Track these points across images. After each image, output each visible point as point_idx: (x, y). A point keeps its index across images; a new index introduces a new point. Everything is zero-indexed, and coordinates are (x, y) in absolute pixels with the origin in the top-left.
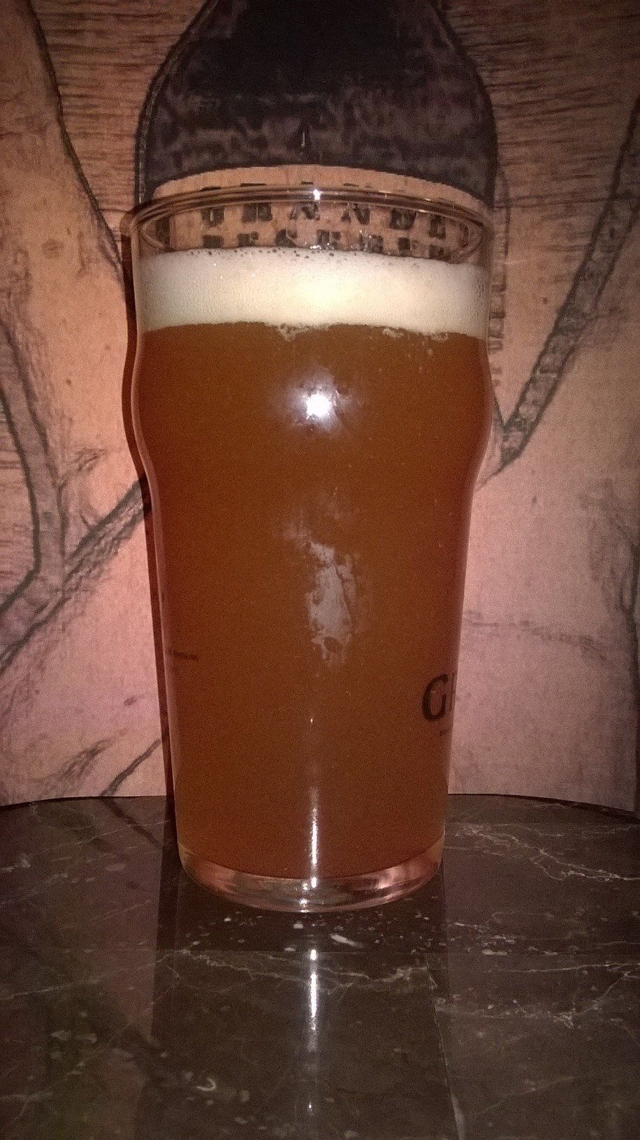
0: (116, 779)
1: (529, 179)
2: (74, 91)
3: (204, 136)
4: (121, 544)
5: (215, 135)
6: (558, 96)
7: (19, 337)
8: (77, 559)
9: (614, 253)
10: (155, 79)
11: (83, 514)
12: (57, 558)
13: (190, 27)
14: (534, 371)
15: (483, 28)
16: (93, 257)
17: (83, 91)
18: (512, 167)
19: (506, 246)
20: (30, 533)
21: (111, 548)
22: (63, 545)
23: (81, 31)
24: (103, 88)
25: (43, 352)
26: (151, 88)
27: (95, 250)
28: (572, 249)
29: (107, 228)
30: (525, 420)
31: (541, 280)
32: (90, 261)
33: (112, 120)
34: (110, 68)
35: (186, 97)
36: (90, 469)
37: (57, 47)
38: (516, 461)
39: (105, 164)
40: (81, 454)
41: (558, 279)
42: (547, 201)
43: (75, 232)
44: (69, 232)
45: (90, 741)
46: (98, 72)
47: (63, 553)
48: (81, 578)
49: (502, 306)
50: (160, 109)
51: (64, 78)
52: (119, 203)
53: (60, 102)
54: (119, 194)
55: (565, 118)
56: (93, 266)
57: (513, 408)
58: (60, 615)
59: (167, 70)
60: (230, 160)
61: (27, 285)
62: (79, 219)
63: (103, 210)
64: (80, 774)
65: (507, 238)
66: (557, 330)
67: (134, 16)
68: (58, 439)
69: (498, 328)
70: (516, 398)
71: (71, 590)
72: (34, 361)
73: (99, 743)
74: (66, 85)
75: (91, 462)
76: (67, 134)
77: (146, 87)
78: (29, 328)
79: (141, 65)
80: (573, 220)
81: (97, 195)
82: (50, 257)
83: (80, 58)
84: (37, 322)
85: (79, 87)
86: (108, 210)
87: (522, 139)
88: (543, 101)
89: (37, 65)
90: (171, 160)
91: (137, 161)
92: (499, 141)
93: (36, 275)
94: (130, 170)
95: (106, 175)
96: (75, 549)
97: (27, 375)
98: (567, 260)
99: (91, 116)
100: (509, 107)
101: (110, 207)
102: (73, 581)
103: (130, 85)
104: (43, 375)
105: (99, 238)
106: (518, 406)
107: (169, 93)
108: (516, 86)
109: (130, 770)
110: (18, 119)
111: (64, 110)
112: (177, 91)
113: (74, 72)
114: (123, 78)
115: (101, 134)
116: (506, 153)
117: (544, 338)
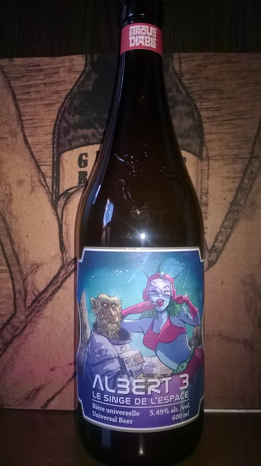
0: (47, 401)
1: (218, 148)
2: (27, 118)
3: (80, 132)
4: (48, 303)
5: (86, 132)
6: (229, 114)
7: (8, 219)
8: (31, 309)
9: (253, 180)
10: (60, 109)
11: (33, 290)
12: (23, 309)
13: (74, 86)
14: (221, 228)
15: (197, 85)
16: (36, 185)
17: (31, 117)
18: (210, 143)
19: (208, 176)
20: (12, 299)
21: (44, 304)
22: (25, 303)
23: (30, 92)
24: (39, 115)
25: (17, 225)
26: (59, 112)
27: (37, 182)
28: (235, 178)
29: (42, 172)
30: (217, 249)
31: (223, 190)
32: (35, 187)
33: (43, 128)
34: (42, 106)
35: (73, 116)
36: (36, 272)
37: (21, 100)
38: (214, 266)
39: (41, 147)
40: (32, 265)
41: (230, 190)
42: (225, 158)
43: (29, 175)
44: (27, 175)
45: (37, 385)
46: (37, 108)
47: (25, 307)
48: (32, 317)
49: (207, 201)
50: (63, 121)
51: (23, 113)
52: (47, 162)
53: (22, 123)
54: (46, 158)
55: (232, 123)
56: (37, 189)
57: (212, 244)
58: (24, 332)
59: (65, 105)
60: (92, 141)
61: (11, 198)
62: (31, 170)
63: (40, 165)
64: (32, 399)
65: (209, 173)
66: (230, 211)
67: (51, 83)
68: (23, 259)
69: (205, 210)
70: (213, 239)
71: (28, 322)
72: (14, 229)
73: (40, 386)
74: (24, 115)
75: (36, 269)
76: (25, 135)
77: (57, 113)
78: (11, 215)
79: (55, 103)
80: (236, 166)
81: (38, 160)
82: (19, 186)
83: (30, 103)
84: (15, 213)
85: (29, 116)
86: (42, 165)
87: (214, 132)
88: (222, 116)
89: (13, 109)
90: (68, 143)
91: (53, 144)
92: (204, 132)
93: (15, 194)
94: (51, 148)
95: (41, 151)
96: (30, 305)
97: (11, 234)
98: (233, 182)
99: (34, 127)
100: (208, 118)
101: (43, 164)
102: (29, 318)
103: (50, 112)
104: (17, 234)
105: (39, 177)
106: (214, 242)
107: (66, 115)
108: (212, 109)
109: (53, 398)
110: (6, 132)
111: (24, 126)
112: (69, 114)
113: (27, 110)
114: (47, 109)
115: (39, 134)
116: (207, 137)
117: (225, 214)
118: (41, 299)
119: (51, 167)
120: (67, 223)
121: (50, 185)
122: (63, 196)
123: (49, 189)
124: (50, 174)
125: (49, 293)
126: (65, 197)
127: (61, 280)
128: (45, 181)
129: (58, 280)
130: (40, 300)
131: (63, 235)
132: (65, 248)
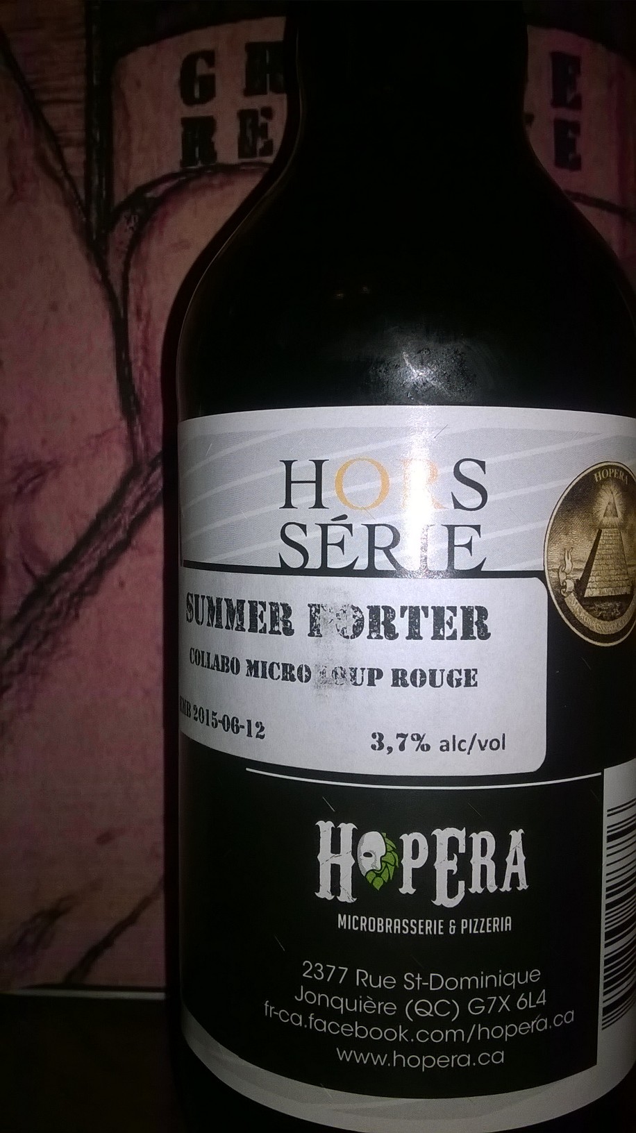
4: (85, 603)
11: (27, 560)
16: (28, 173)
21: (69, 608)
27: (31, 163)
29: (48, 128)
32: (24, 181)
36: (34, 491)
39: (42, 34)
40: (20, 470)
45: (49, 897)
48: (26, 655)
52: (65, 90)
54: (64, 77)
56: (29, 187)
60: (228, 10)
62: (8, 120)
63: (42, 103)
73: (60, 900)
75: (36, 482)
86: (49, 102)
91: (88, 23)
94: (79, 38)
95: (43, 51)
96: (15, 612)
101: (52, 97)
105: (36, 145)
118: (57, 592)
119: (81, 106)
120: (145, 309)
121: (78, 173)
122: (126, 213)
123: (73, 185)
124: (77, 133)
125: (86, 569)
126: (133, 217)
127: (127, 519)
128: (60, 157)
129: (116, 520)
130: (53, 597)
131: (132, 356)
132: (137, 403)
